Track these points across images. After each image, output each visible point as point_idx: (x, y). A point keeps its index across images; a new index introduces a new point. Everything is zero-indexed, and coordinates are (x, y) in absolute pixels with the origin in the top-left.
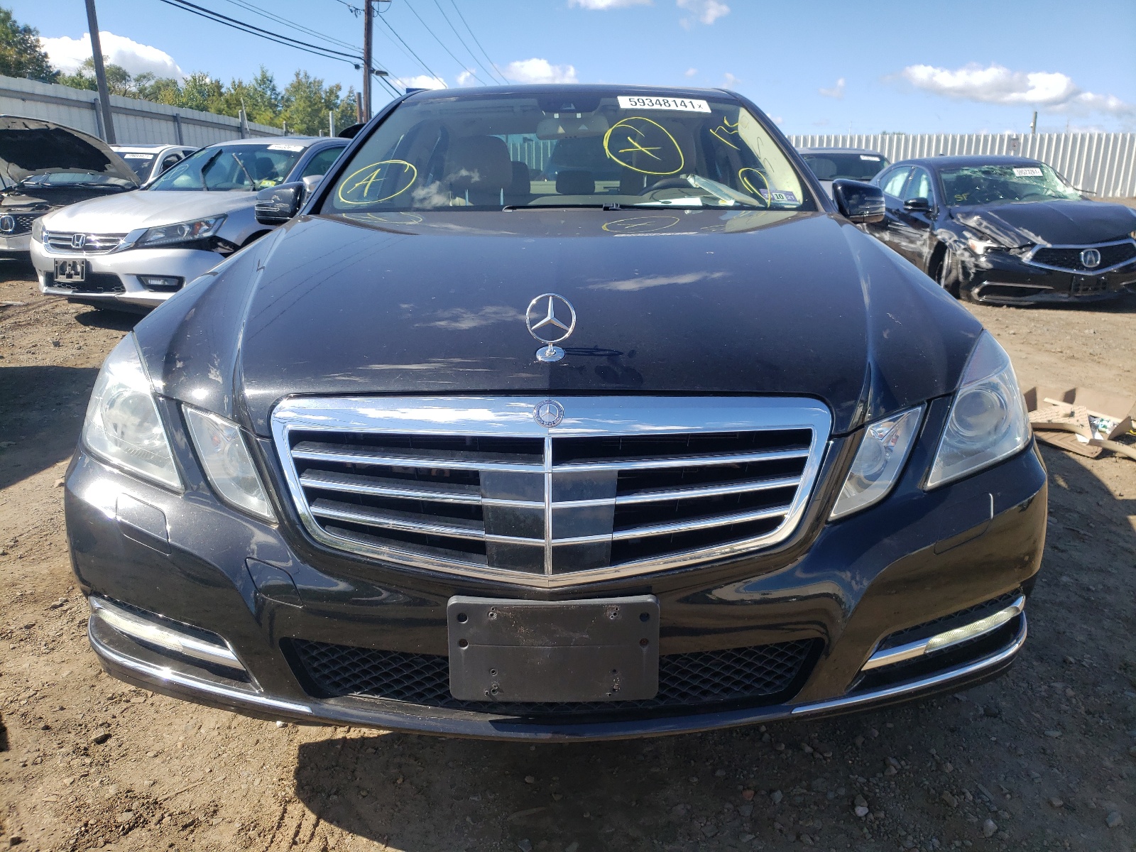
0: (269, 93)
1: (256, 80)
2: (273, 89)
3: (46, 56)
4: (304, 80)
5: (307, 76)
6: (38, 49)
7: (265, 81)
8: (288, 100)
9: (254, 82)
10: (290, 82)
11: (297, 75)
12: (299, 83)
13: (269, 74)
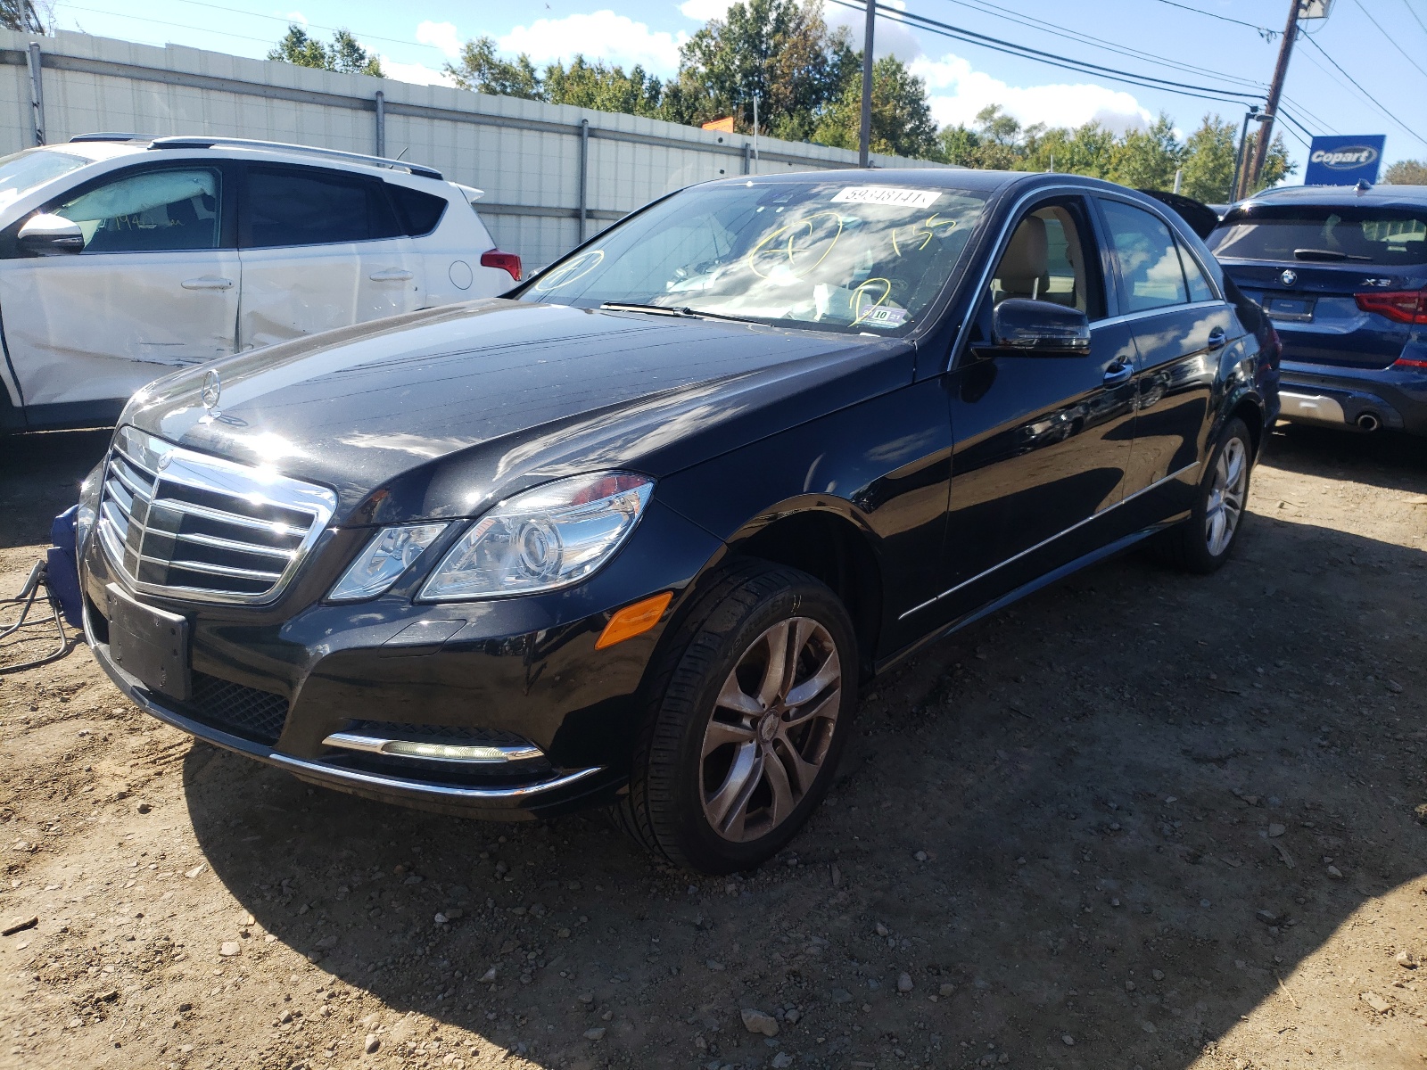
0: (1165, 143)
1: (1152, 128)
2: (1172, 139)
3: (928, 109)
4: (1213, 127)
5: (1218, 121)
6: (921, 102)
7: (1164, 128)
8: (1187, 152)
9: (1149, 132)
10: (1195, 130)
11: (1206, 120)
12: (1208, 130)
13: (1168, 121)
